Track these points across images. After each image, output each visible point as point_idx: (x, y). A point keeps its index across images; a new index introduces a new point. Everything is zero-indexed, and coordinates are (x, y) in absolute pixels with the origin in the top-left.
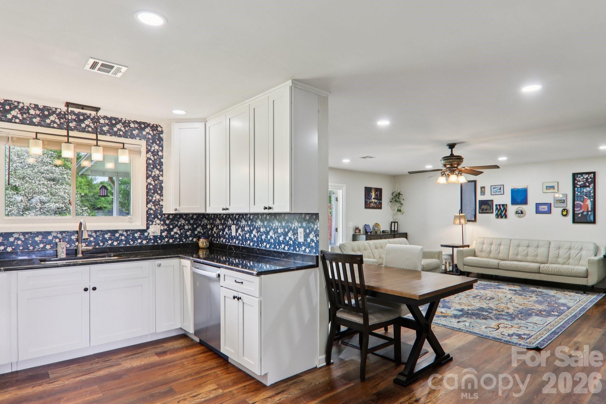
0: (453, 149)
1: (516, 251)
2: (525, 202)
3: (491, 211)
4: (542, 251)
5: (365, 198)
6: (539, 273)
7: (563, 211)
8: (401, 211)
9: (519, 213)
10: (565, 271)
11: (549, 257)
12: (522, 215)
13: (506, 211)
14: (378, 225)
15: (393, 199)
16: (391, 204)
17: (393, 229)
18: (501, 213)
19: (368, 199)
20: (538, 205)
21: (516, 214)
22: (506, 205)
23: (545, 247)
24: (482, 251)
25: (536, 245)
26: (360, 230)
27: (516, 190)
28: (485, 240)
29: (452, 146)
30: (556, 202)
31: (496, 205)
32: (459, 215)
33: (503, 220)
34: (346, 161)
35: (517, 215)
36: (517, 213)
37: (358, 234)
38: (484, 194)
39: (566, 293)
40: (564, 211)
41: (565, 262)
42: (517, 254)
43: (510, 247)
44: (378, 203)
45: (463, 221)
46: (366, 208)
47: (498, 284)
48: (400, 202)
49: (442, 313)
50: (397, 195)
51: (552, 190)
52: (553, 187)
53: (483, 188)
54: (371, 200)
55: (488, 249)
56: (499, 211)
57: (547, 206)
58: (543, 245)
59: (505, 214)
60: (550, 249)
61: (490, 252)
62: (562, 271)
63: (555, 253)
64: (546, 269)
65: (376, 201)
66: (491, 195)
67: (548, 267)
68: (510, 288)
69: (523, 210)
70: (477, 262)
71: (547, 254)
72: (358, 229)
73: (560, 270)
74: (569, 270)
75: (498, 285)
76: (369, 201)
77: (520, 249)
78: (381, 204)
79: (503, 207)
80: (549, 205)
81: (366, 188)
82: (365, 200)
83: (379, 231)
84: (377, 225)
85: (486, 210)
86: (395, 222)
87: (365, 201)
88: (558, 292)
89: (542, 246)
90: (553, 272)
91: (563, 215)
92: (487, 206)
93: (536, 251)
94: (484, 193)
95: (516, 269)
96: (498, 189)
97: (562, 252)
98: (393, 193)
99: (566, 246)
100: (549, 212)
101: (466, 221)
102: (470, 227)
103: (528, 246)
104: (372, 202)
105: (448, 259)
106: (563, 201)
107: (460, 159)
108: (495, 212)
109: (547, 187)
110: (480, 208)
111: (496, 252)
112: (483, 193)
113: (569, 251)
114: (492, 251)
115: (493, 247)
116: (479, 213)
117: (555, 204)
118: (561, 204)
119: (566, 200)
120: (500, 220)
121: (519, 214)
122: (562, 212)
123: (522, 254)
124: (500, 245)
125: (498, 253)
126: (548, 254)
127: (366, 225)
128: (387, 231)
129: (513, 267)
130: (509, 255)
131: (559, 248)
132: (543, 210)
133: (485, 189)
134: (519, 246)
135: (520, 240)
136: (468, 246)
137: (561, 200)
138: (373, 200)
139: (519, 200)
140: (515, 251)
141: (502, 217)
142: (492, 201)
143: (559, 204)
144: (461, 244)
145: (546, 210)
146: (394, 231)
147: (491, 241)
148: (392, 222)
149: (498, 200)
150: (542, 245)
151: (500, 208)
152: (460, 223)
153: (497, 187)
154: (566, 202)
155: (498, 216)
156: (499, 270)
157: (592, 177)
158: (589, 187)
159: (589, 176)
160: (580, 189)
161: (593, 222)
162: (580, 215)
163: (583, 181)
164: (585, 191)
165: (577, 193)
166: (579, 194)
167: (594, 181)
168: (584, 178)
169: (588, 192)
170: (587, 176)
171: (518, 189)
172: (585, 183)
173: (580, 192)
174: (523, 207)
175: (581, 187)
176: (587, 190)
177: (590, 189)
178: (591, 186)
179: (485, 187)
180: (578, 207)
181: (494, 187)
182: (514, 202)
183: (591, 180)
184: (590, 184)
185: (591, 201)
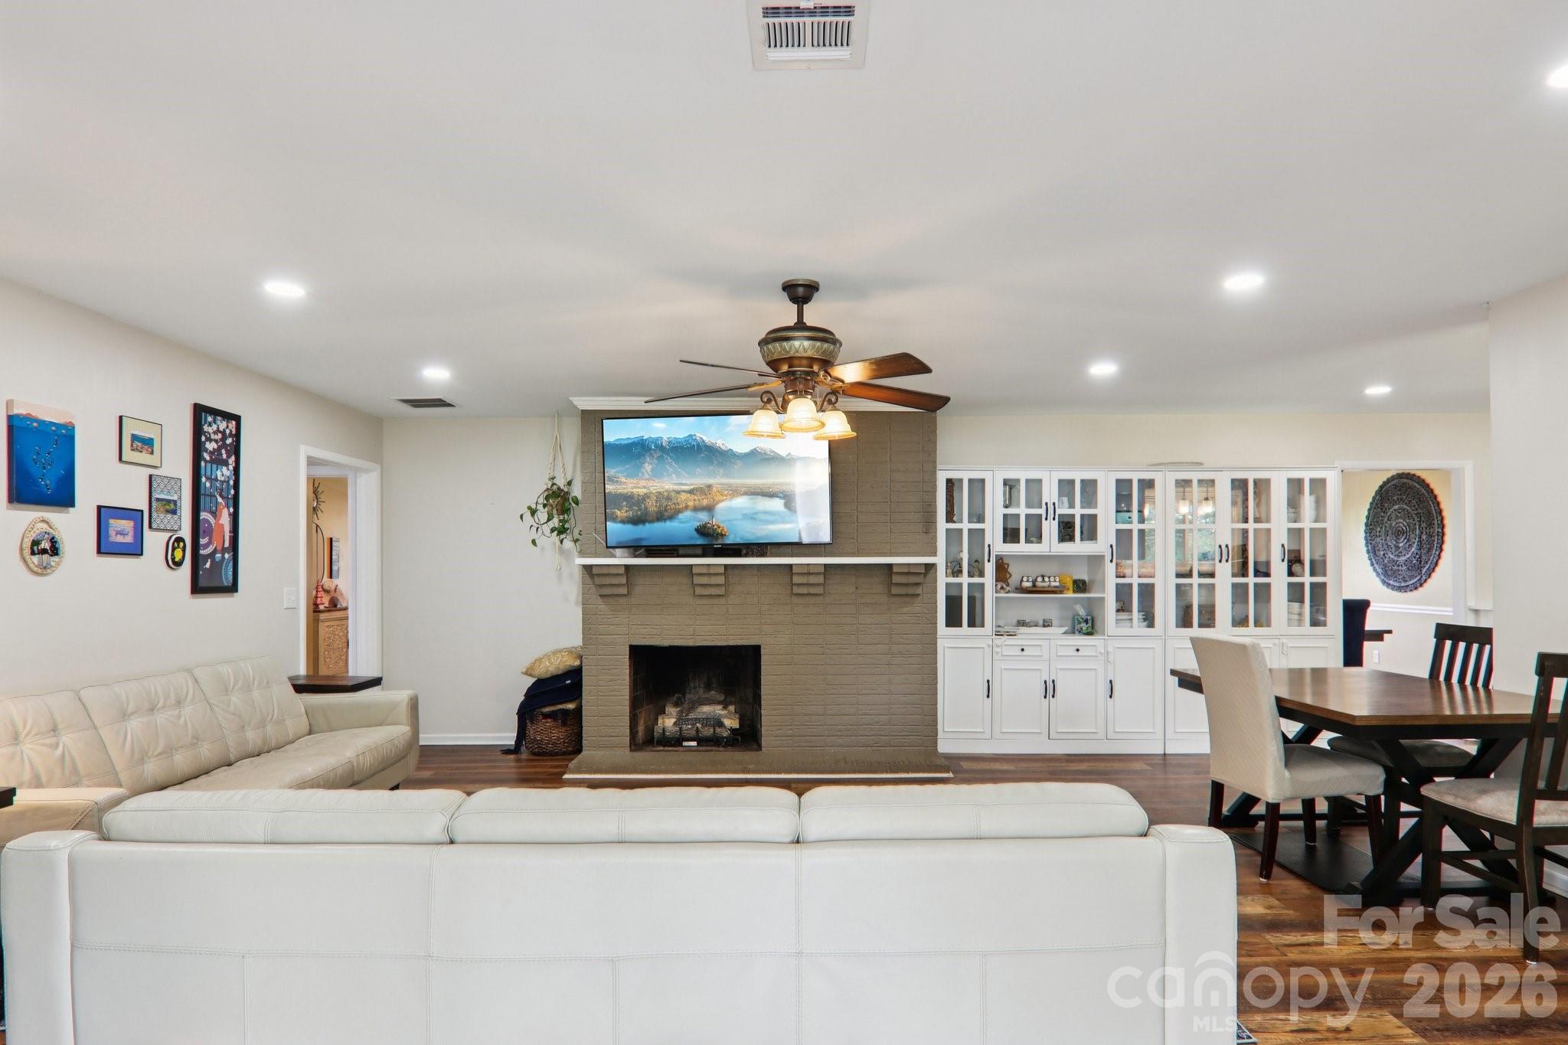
1: (132, 741)
2: (64, 495)
9: (44, 551)
12: (55, 559)
20: (104, 514)
21: (32, 553)
27: (36, 429)
30: (156, 510)
35: (34, 559)
36: (35, 548)
40: (177, 546)
42: (142, 761)
43: (98, 730)
51: (143, 457)
52: (148, 444)
57: (132, 523)
63: (232, 714)
69: (57, 537)
80: (138, 518)
91: (173, 560)
93: (188, 722)
97: (243, 703)
100: (135, 550)
103: (152, 709)
106: (172, 506)
109: (133, 438)
117: (154, 515)
118: (169, 516)
119: (178, 503)
121: (45, 557)
122: (169, 549)
123: (159, 750)
124: (56, 731)
132: (121, 539)
137: (169, 501)
139: (47, 480)
143: (162, 516)
145: (129, 539)
154: (178, 511)
157: (234, 432)
158: (226, 463)
159: (227, 427)
160: (209, 465)
161: (233, 588)
162: (208, 565)
163: (216, 441)
164: (219, 478)
165: (203, 479)
166: (208, 485)
167: (236, 450)
168: (218, 431)
169: (225, 481)
170: (225, 424)
171: (44, 423)
172: (219, 450)
173: (210, 479)
174: (58, 521)
175: (211, 461)
176: (223, 475)
177: (229, 473)
178: (231, 461)
180: (203, 534)
182: (20, 491)
183: (231, 440)
184: (229, 455)
185: (230, 515)
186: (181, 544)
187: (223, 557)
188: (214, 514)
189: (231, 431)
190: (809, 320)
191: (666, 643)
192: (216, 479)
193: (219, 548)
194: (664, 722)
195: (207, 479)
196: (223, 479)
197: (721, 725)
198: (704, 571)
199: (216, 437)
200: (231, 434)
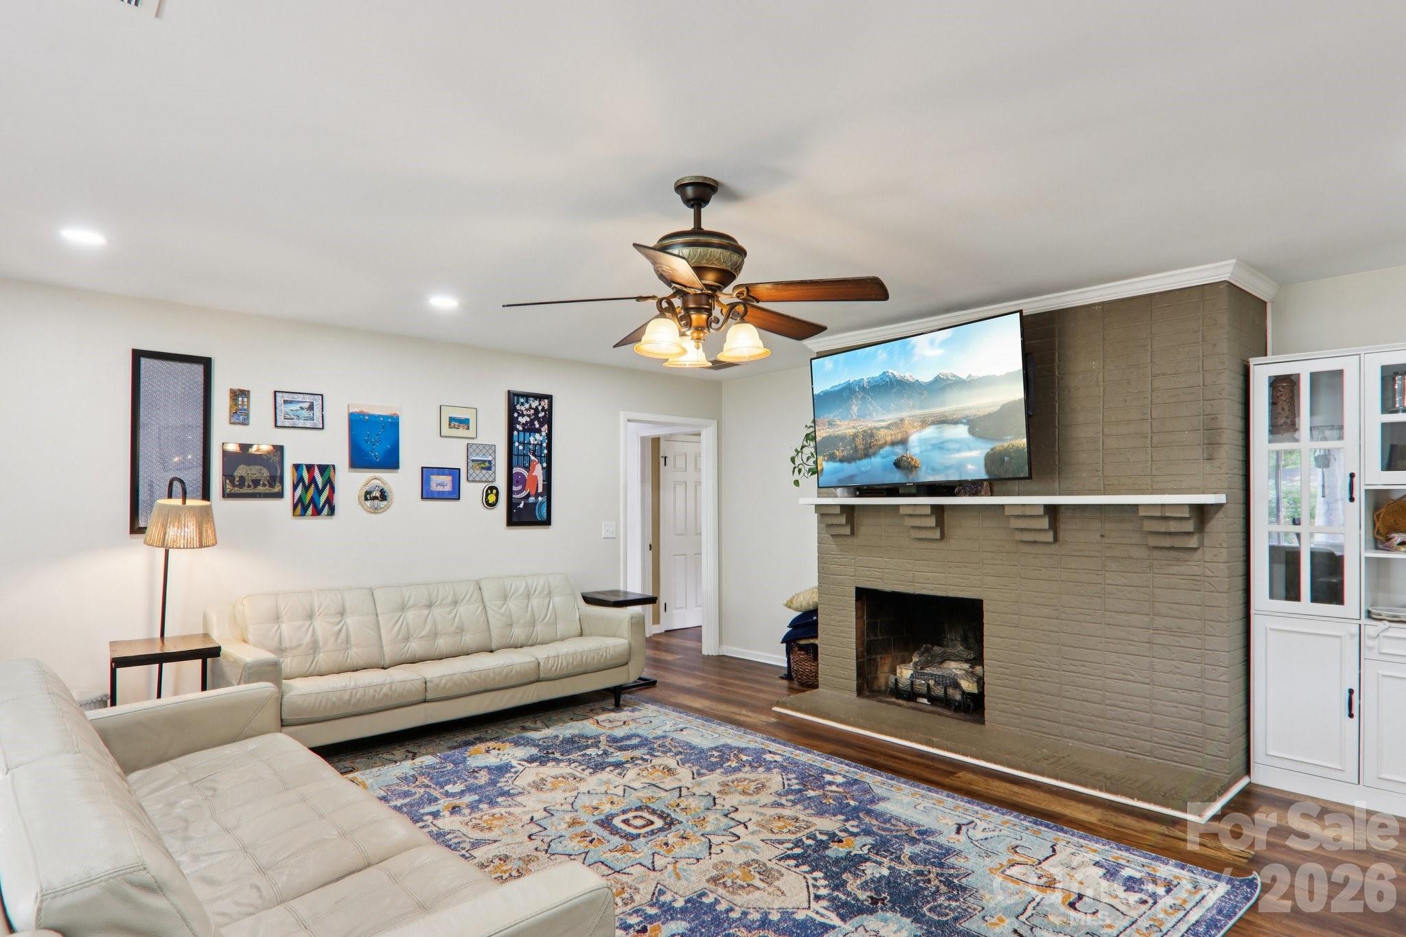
2: (391, 461)
3: (277, 489)
4: (471, 612)
7: (489, 491)
9: (375, 498)
11: (492, 627)
12: (384, 503)
13: (332, 490)
18: (316, 497)
20: (427, 472)
21: (366, 499)
23: (473, 599)
25: (450, 598)
27: (367, 420)
30: (473, 468)
33: (324, 524)
35: (368, 503)
36: (368, 496)
38: (245, 420)
40: (492, 492)
42: (407, 639)
43: (377, 616)
51: (461, 432)
52: (464, 423)
53: (238, 396)
55: (306, 639)
56: (306, 489)
57: (450, 478)
59: (330, 501)
60: (487, 604)
63: (503, 615)
66: (276, 426)
69: (386, 489)
71: (484, 618)
77: (412, 616)
79: (322, 474)
80: (455, 473)
85: (256, 483)
89: (467, 598)
91: (486, 503)
92: (258, 467)
93: (457, 617)
94: (247, 416)
96: (302, 408)
97: (515, 607)
99: (520, 591)
100: (455, 495)
103: (430, 606)
106: (487, 464)
108: (290, 495)
109: (451, 419)
110: (228, 475)
112: (240, 414)
113: (528, 604)
115: (322, 626)
116: (226, 495)
117: (471, 471)
118: (484, 472)
119: (492, 462)
120: (311, 524)
122: (486, 495)
123: (423, 633)
124: (344, 613)
125: (344, 646)
126: (487, 619)
131: (505, 598)
132: (440, 489)
133: (248, 401)
134: (403, 609)
135: (401, 586)
137: (484, 462)
139: (377, 453)
140: (397, 626)
141: (317, 512)
142: (279, 450)
143: (478, 472)
145: (448, 488)
147: (302, 605)
149: (301, 448)
150: (465, 594)
151: (313, 480)
153: (300, 398)
154: (493, 468)
155: (305, 509)
157: (546, 407)
158: (539, 431)
159: (540, 404)
160: (522, 434)
161: (547, 522)
162: (521, 506)
163: (529, 416)
164: (532, 442)
165: (517, 444)
166: (521, 447)
167: (548, 420)
168: (531, 408)
169: (538, 444)
170: (537, 403)
171: (374, 416)
172: (532, 422)
173: (523, 444)
174: (386, 478)
175: (524, 431)
176: (536, 440)
177: (541, 438)
178: (543, 429)
179: (248, 392)
180: (518, 483)
181: (287, 397)
182: (359, 460)
183: (543, 414)
184: (541, 425)
185: (543, 468)
186: (494, 491)
187: (537, 500)
188: (527, 469)
189: (543, 407)
190: (706, 225)
191: (888, 588)
192: (530, 443)
193: (533, 492)
194: (901, 672)
195: (520, 443)
196: (536, 442)
197: (957, 685)
198: (910, 511)
199: (529, 413)
200: (543, 409)
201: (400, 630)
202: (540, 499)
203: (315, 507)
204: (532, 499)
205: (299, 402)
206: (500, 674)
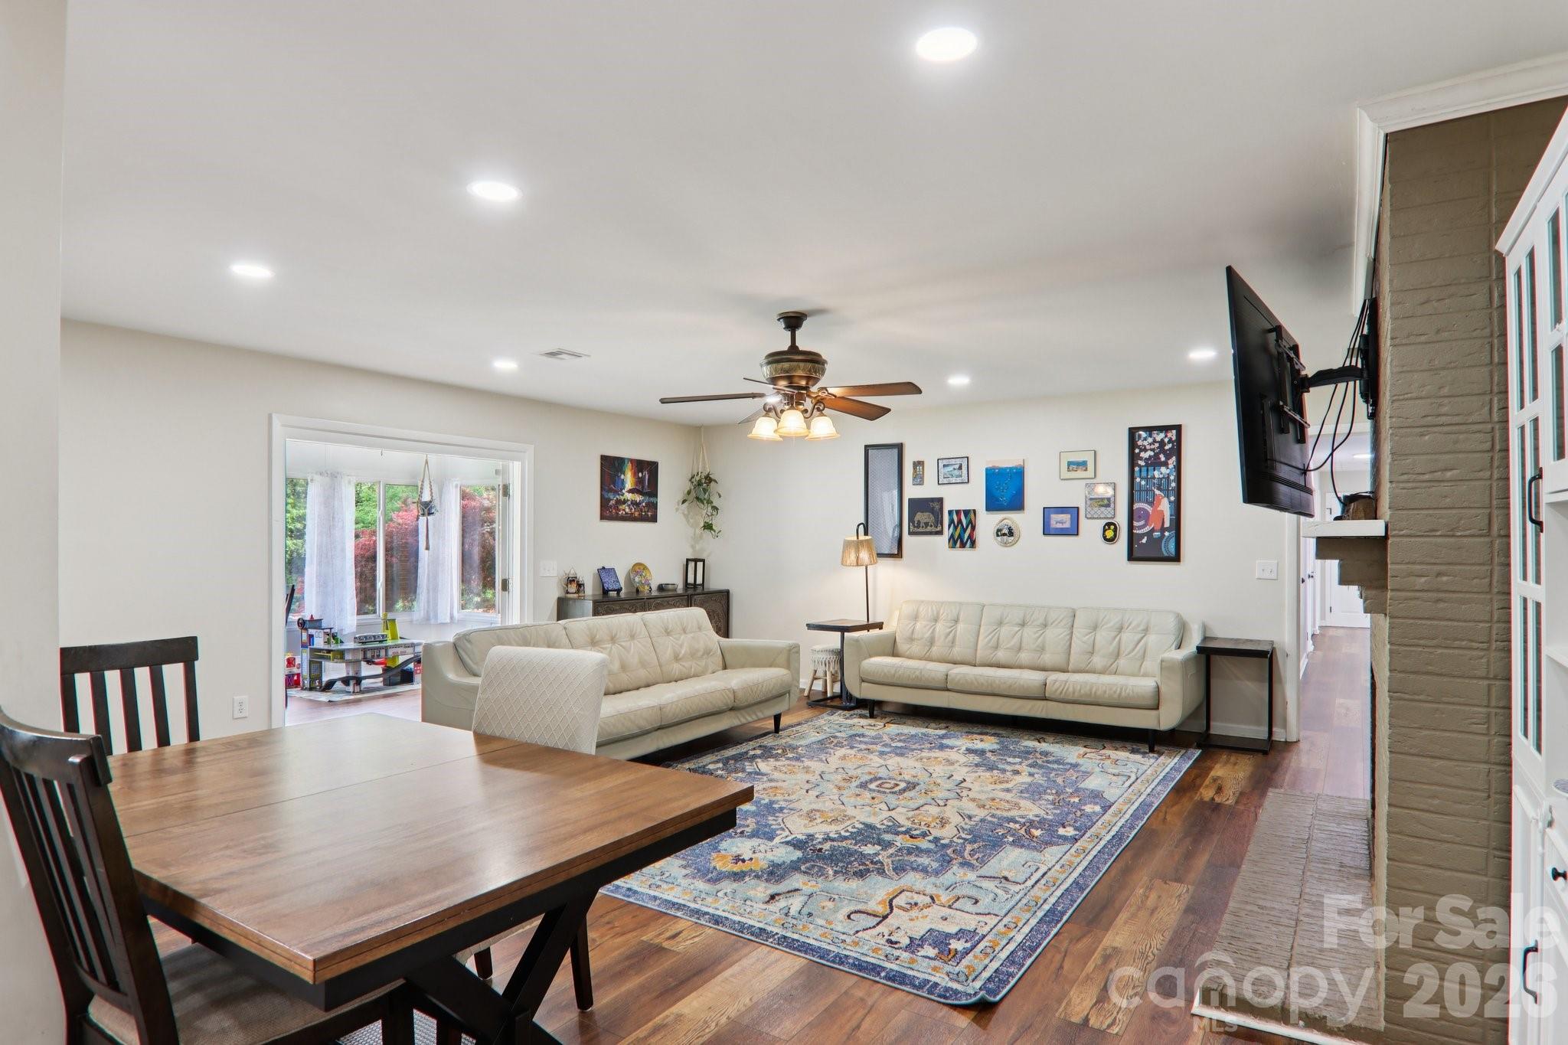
0: (798, 333)
1: (993, 637)
2: (1017, 503)
3: (939, 529)
4: (1055, 635)
5: (602, 489)
6: (1045, 699)
7: (1107, 527)
8: (714, 527)
9: (1004, 535)
10: (1105, 692)
11: (1072, 652)
12: (1012, 538)
13: (973, 528)
14: (645, 568)
15: (689, 493)
16: (688, 508)
17: (691, 580)
18: (962, 534)
19: (610, 490)
21: (998, 535)
22: (974, 511)
23: (1062, 624)
24: (911, 639)
25: (1041, 620)
26: (580, 586)
27: (998, 472)
28: (921, 609)
29: (793, 321)
30: (1090, 506)
31: (950, 512)
32: (855, 538)
33: (966, 553)
34: (505, 366)
35: (999, 538)
36: (999, 533)
37: (576, 596)
38: (920, 481)
39: (1107, 752)
40: (1109, 528)
41: (1109, 665)
43: (980, 626)
44: (644, 504)
45: (864, 555)
46: (603, 517)
47: (943, 732)
48: (709, 502)
49: (738, 859)
50: (703, 481)
51: (1080, 474)
52: (1083, 465)
53: (918, 465)
54: (623, 495)
55: (928, 635)
56: (956, 528)
57: (1069, 516)
58: (1059, 621)
59: (971, 537)
60: (1074, 630)
61: (932, 642)
62: (1099, 693)
63: (1085, 642)
64: (1061, 689)
65: (638, 498)
66: (938, 484)
67: (1066, 682)
68: (970, 745)
69: (1013, 527)
70: (893, 672)
71: (1068, 643)
72: (574, 580)
73: (1094, 690)
74: (1114, 689)
75: (943, 737)
76: (613, 499)
77: (1005, 631)
78: (654, 506)
79: (966, 516)
80: (1075, 512)
81: (604, 458)
82: (601, 495)
83: (647, 588)
84: (639, 568)
85: (927, 524)
86: (696, 561)
87: (602, 497)
88: (1088, 750)
89: (1056, 622)
90: (1076, 697)
91: (1105, 538)
92: (928, 513)
93: (1041, 637)
94: (922, 478)
95: (989, 690)
96: (954, 469)
97: (1102, 637)
98: (693, 477)
99: (1112, 624)
100: (1074, 531)
101: (875, 556)
102: (886, 573)
103: (1023, 625)
104: (625, 502)
105: (829, 663)
106: (1106, 502)
107: (815, 362)
108: (947, 533)
109: (1070, 464)
110: (911, 520)
111: (947, 640)
112: (919, 479)
113: (1116, 637)
114: (936, 639)
115: (941, 628)
116: (910, 533)
117: (1089, 509)
118: (1103, 509)
119: (1112, 500)
120: (960, 554)
121: (1005, 537)
122: (1105, 531)
124: (956, 621)
125: (950, 644)
126: (1071, 644)
127: (604, 568)
128: (670, 587)
129: (982, 684)
130: (976, 650)
131: (1095, 628)
132: (1059, 526)
133: (923, 469)
134: (1000, 623)
135: (1005, 606)
136: (880, 626)
137: (1104, 499)
138: (629, 496)
139: (1005, 498)
140: (990, 637)
141: (963, 545)
142: (940, 501)
143: (1096, 509)
144: (863, 621)
145: (1067, 525)
146: (695, 585)
147: (935, 613)
148: (688, 560)
149: (956, 498)
150: (1056, 620)
151: (960, 521)
152: (857, 563)
153: (953, 461)
154: (1112, 505)
155: (955, 543)
156: (947, 693)
157: (1174, 438)
158: (1165, 464)
159: (1166, 436)
160: (1144, 470)
161: (1176, 558)
162: (1144, 541)
163: (1153, 450)
164: (1157, 476)
165: (1138, 480)
166: (1143, 483)
167: (1177, 450)
168: (1155, 441)
169: (1163, 478)
170: (1162, 435)
171: (1002, 469)
172: (1156, 456)
173: (1146, 479)
174: (1013, 518)
175: (1147, 465)
176: (1161, 473)
177: (1168, 471)
178: (1170, 462)
179: (923, 462)
180: (1140, 519)
181: (945, 462)
182: (993, 505)
183: (1170, 446)
184: (1168, 457)
185: (1170, 502)
187: (1163, 536)
188: (1151, 504)
189: (1171, 439)
192: (1154, 478)
193: (1159, 527)
195: (1142, 478)
196: (1161, 476)
199: (1152, 447)
200: (1170, 441)
201: (991, 639)
202: (1167, 534)
203: (962, 541)
204: (1157, 534)
205: (952, 465)
206: (1005, 683)
